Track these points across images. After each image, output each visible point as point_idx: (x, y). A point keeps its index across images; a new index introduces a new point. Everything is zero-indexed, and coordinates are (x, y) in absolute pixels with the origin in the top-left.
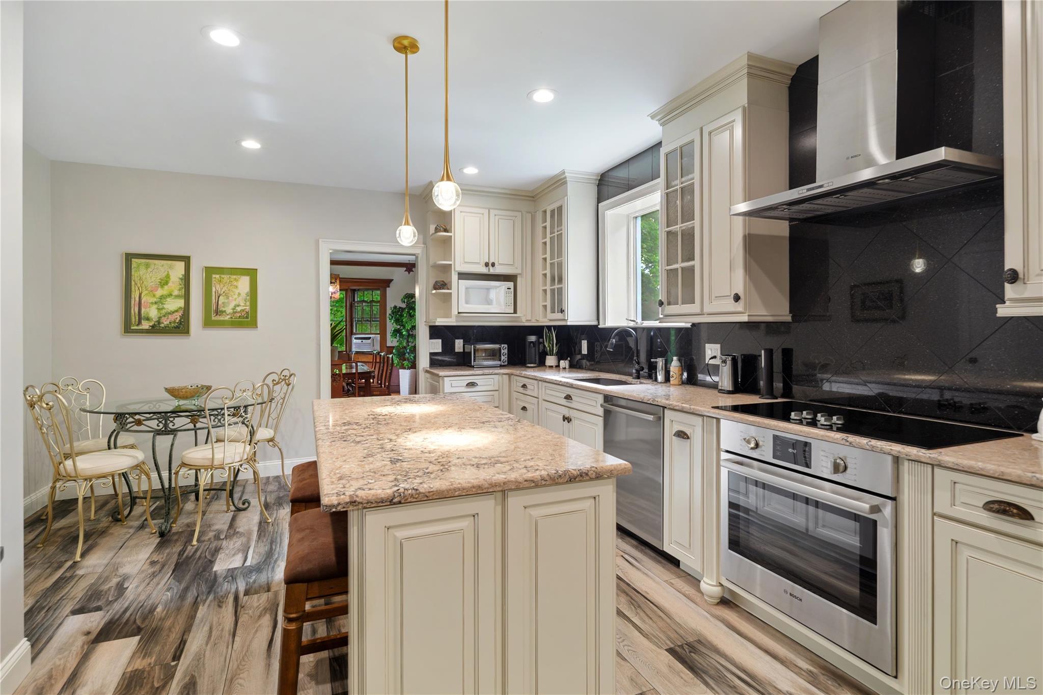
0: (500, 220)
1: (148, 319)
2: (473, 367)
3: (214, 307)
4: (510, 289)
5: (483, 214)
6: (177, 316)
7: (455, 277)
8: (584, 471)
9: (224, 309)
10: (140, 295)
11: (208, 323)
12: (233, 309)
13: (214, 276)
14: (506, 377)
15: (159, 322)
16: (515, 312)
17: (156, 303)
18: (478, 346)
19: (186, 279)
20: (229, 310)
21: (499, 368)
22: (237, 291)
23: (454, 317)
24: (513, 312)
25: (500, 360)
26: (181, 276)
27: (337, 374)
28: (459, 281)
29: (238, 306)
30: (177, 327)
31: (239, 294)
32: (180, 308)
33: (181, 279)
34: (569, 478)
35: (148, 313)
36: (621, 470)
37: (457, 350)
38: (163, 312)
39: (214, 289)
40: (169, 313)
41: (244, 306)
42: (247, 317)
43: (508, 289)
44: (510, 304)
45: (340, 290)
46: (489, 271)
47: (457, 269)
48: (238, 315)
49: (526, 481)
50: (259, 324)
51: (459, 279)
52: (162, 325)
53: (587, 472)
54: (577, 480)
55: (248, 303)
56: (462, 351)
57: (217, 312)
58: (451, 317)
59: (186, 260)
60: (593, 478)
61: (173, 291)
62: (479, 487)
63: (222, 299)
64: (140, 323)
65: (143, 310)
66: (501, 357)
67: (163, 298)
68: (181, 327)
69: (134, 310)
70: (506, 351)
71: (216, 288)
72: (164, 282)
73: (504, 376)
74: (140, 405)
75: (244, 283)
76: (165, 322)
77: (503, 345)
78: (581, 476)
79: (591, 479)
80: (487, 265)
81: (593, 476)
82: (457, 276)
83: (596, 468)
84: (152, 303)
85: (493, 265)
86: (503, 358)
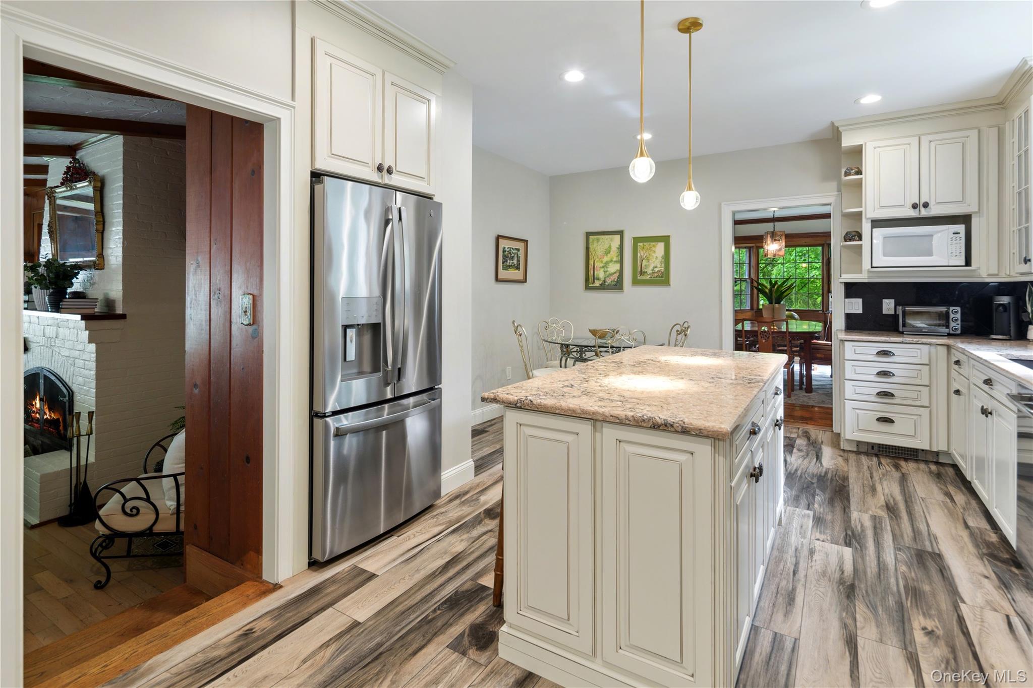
0: (937, 146)
1: (598, 279)
2: (902, 333)
3: (639, 269)
4: (959, 233)
5: (909, 144)
6: (615, 277)
7: (866, 227)
8: (670, 422)
9: (646, 270)
10: (594, 261)
11: (636, 282)
12: (652, 270)
13: (639, 244)
14: (944, 349)
15: (605, 281)
16: (968, 263)
17: (603, 267)
18: (908, 309)
19: (621, 248)
20: (649, 271)
21: (946, 338)
22: (655, 255)
23: (866, 272)
24: (964, 264)
25: (948, 327)
26: (618, 246)
27: (765, 332)
28: (874, 230)
29: (656, 267)
30: (615, 285)
31: (657, 257)
32: (618, 270)
33: (618, 248)
34: (653, 424)
35: (598, 275)
36: (713, 432)
37: (885, 312)
38: (608, 273)
39: (639, 255)
40: (611, 275)
41: (660, 268)
42: (662, 277)
43: (954, 233)
44: (958, 254)
45: (786, 247)
46: (920, 214)
47: (868, 217)
48: (656, 275)
49: (611, 416)
50: (672, 283)
51: (873, 227)
52: (606, 284)
53: (672, 423)
54: (661, 428)
55: (663, 265)
56: (893, 313)
57: (642, 273)
58: (861, 272)
59: (621, 233)
60: (678, 432)
61: (613, 258)
62: (574, 411)
63: (644, 262)
64: (594, 282)
65: (596, 272)
66: (949, 323)
67: (607, 263)
68: (618, 286)
69: (591, 272)
70: (958, 316)
71: (641, 253)
72: (608, 252)
73: (939, 347)
74: (582, 340)
75: (660, 248)
76: (609, 281)
77: (951, 308)
78: (666, 426)
79: (676, 432)
80: (915, 206)
81: (679, 429)
82: (870, 225)
83: (684, 423)
84: (601, 267)
85: (926, 205)
86: (952, 324)
